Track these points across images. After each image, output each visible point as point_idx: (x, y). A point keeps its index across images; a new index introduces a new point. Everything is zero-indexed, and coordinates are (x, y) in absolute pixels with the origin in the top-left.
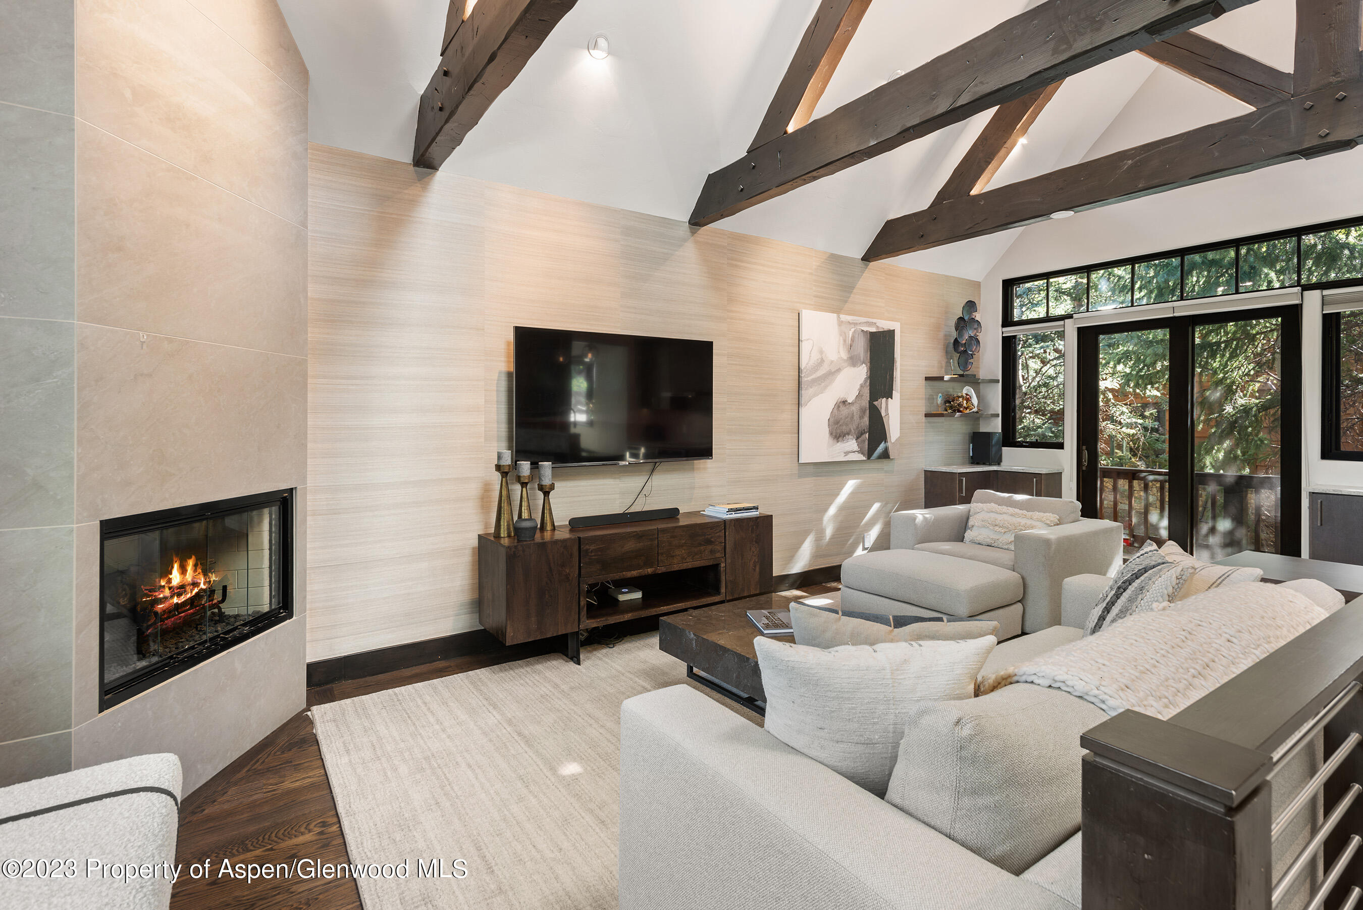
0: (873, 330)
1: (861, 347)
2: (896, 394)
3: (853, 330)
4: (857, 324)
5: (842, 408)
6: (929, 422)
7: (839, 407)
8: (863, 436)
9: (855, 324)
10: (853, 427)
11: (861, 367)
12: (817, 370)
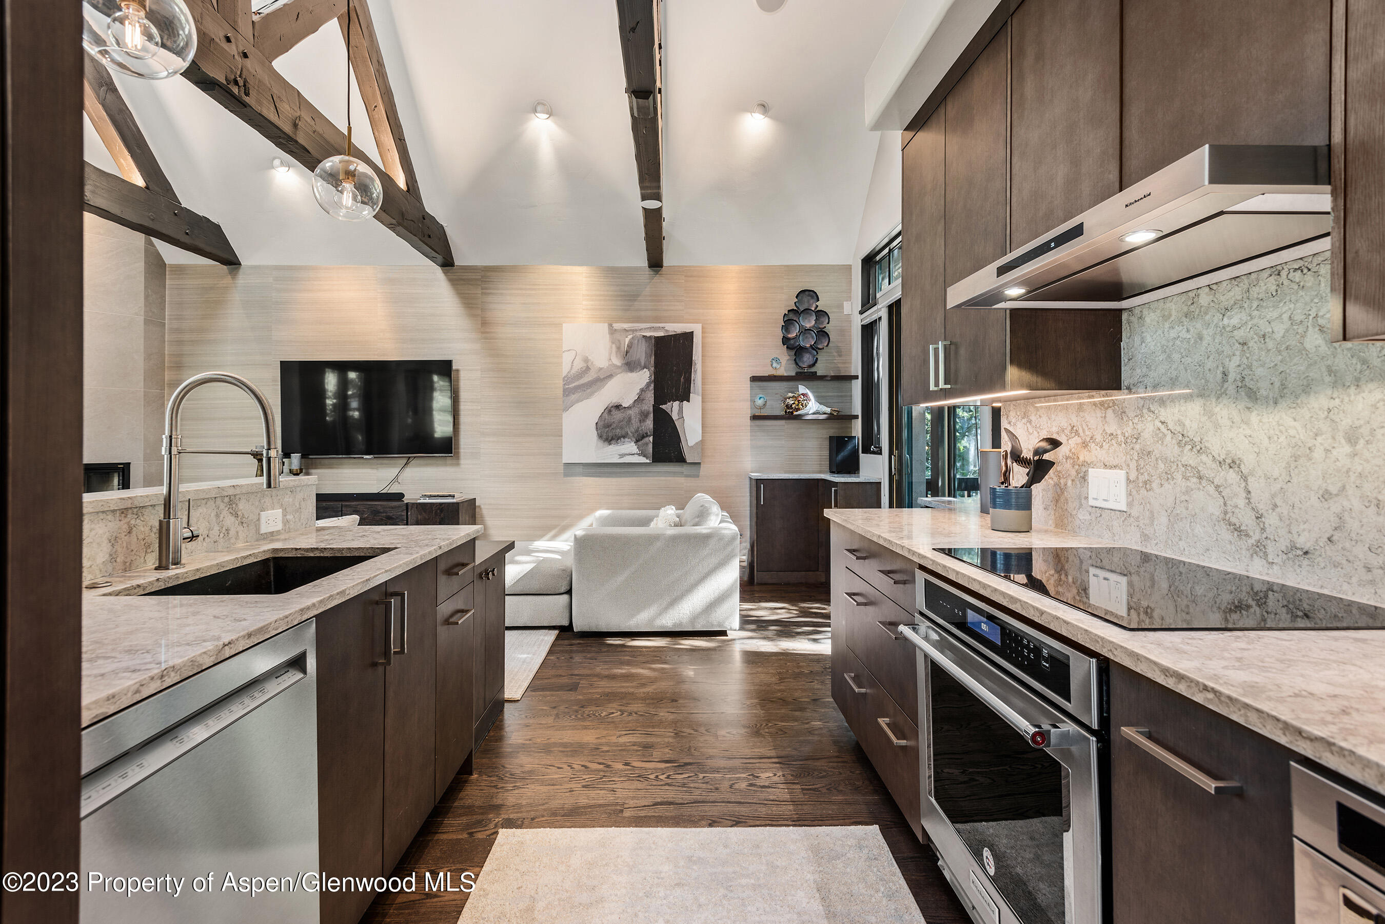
0: (661, 334)
1: (642, 352)
2: (696, 398)
3: (630, 337)
4: (636, 330)
5: (614, 412)
6: (758, 426)
7: (610, 411)
8: (646, 440)
9: (633, 331)
10: (630, 430)
11: (641, 372)
12: (581, 377)
